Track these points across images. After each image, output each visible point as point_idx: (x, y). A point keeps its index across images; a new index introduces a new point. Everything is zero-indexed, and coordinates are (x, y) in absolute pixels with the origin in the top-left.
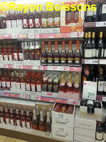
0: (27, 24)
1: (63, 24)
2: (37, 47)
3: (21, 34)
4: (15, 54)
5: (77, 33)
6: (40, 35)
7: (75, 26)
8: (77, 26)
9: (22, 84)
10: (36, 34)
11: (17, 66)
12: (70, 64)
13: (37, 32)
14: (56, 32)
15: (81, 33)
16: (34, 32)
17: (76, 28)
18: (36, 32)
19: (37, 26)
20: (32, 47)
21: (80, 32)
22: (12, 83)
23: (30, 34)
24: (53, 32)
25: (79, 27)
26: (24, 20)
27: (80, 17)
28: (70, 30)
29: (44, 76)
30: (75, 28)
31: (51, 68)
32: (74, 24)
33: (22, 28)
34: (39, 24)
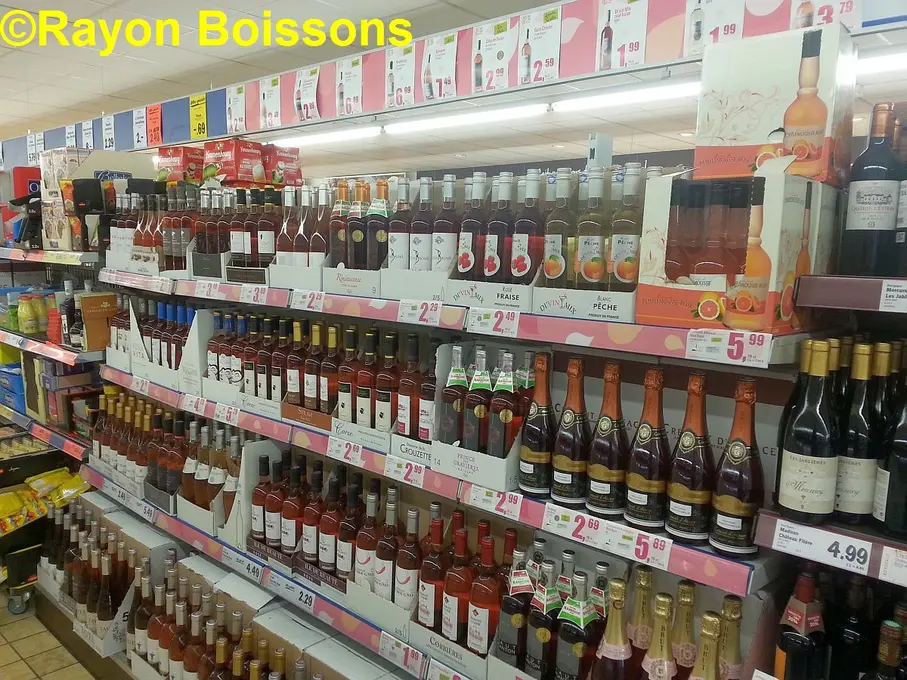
0: (472, 258)
1: (652, 272)
2: (506, 381)
3: (440, 303)
4: (404, 401)
5: (733, 336)
6: (528, 320)
7: (720, 294)
8: (732, 293)
9: (402, 573)
10: (505, 312)
11: (399, 466)
12: (681, 523)
13: (515, 302)
14: (611, 312)
15: (753, 341)
16: (500, 300)
17: (731, 306)
18: (507, 302)
19: (515, 273)
20: (480, 379)
21: (747, 334)
22: (361, 554)
23: (477, 309)
24: (597, 311)
25: (744, 300)
26: (463, 235)
27: (758, 246)
28: (688, 314)
29: (516, 563)
30: (721, 305)
31: (566, 518)
32: (718, 282)
33: (446, 274)
34: (528, 262)
